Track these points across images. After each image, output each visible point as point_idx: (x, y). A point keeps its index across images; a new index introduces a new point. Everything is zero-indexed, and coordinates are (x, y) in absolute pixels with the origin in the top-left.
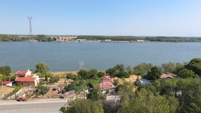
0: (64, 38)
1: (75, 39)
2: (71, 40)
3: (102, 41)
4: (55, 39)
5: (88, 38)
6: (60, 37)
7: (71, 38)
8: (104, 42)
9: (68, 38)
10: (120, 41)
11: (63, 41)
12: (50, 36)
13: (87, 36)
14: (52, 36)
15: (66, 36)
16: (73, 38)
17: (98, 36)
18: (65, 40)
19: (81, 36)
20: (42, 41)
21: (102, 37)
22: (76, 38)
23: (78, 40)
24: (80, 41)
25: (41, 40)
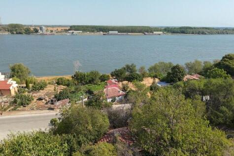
0: (50, 29)
1: (66, 31)
2: (61, 32)
3: (105, 33)
4: (37, 31)
5: (85, 29)
6: (44, 27)
7: (60, 29)
8: (108, 34)
9: (56, 29)
10: (130, 34)
11: (49, 33)
12: (28, 26)
13: (83, 27)
14: (31, 26)
15: (53, 26)
16: (63, 28)
17: (99, 26)
18: (52, 31)
19: (74, 26)
20: (17, 33)
21: (105, 28)
22: (67, 28)
23: (71, 31)
24: (73, 33)
25: (15, 32)
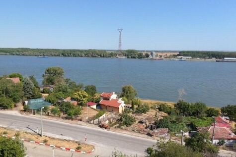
0: (159, 54)
1: (175, 56)
2: (169, 57)
4: (147, 56)
5: (194, 54)
6: (154, 53)
7: (168, 54)
8: (223, 61)
9: (165, 54)
11: (158, 58)
12: (141, 51)
13: (193, 52)
14: (144, 51)
15: (162, 52)
16: (172, 54)
17: (212, 52)
18: (161, 56)
19: (184, 52)
20: (132, 58)
22: (176, 54)
23: (180, 57)
24: (182, 58)
25: (130, 57)
